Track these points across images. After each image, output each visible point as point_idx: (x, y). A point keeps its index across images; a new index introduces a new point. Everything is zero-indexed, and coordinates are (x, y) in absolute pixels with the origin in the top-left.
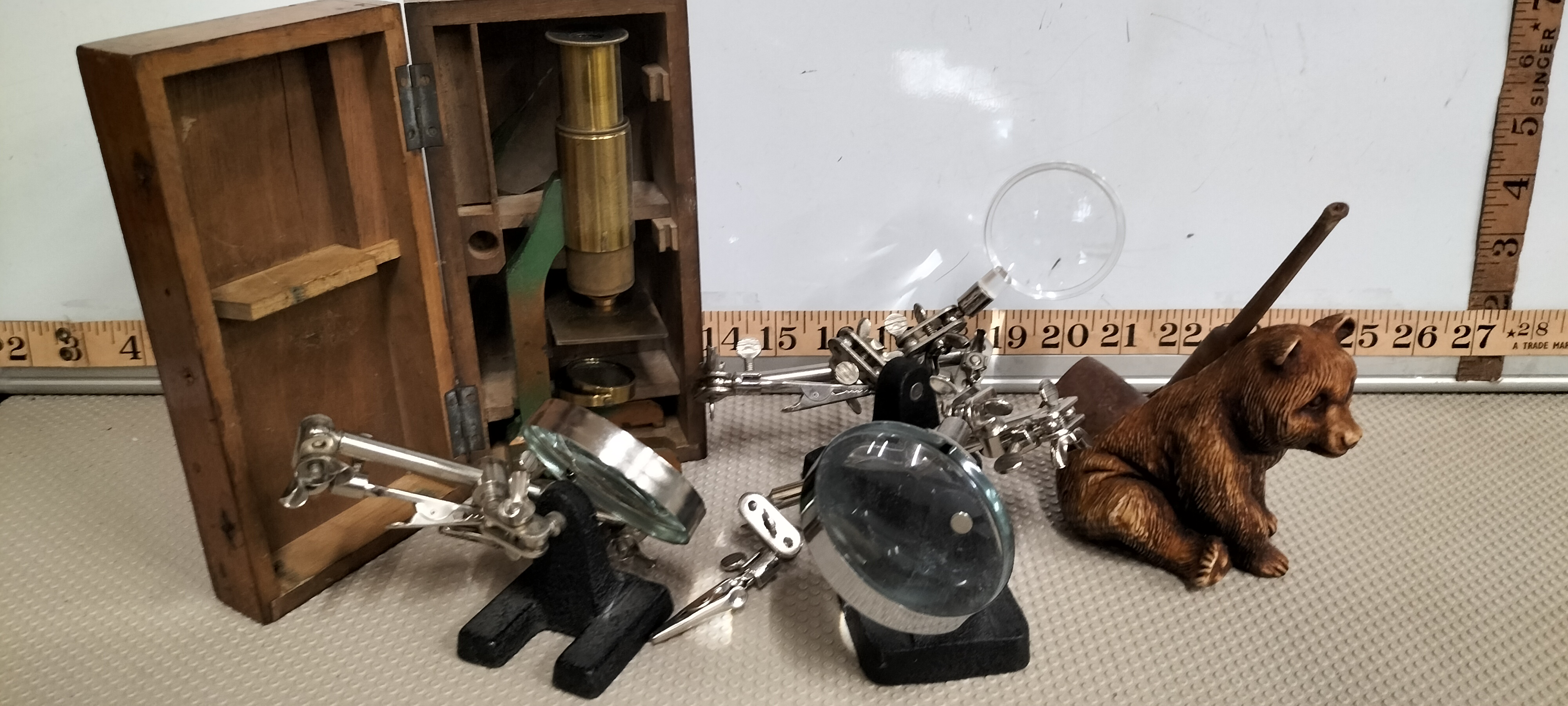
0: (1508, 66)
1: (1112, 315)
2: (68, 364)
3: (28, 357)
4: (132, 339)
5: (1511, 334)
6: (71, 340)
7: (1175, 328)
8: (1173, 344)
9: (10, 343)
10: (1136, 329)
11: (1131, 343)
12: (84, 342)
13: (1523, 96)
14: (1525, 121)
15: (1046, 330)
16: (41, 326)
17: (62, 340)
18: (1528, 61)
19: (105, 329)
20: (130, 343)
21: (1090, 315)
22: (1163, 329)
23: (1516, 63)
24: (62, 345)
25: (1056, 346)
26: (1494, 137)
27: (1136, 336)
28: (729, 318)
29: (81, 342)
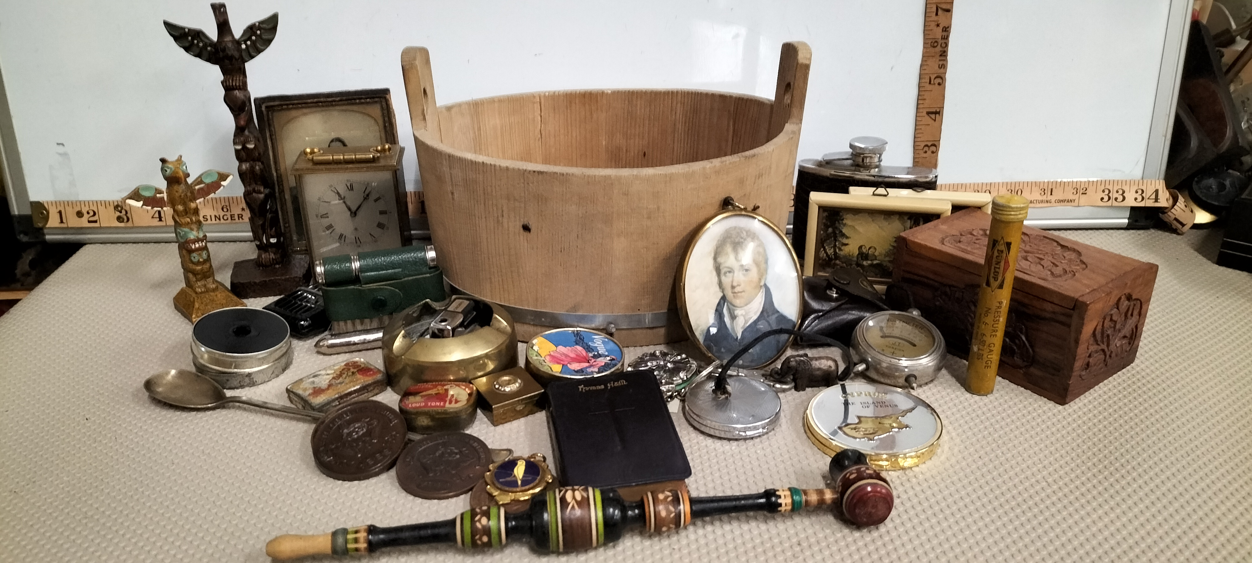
0: (924, 47)
2: (122, 225)
3: (98, 221)
6: (124, 212)
9: (88, 213)
12: (131, 212)
13: (934, 64)
14: (935, 78)
16: (106, 204)
17: (118, 211)
18: (936, 44)
23: (929, 46)
24: (118, 214)
26: (919, 87)
29: (129, 212)
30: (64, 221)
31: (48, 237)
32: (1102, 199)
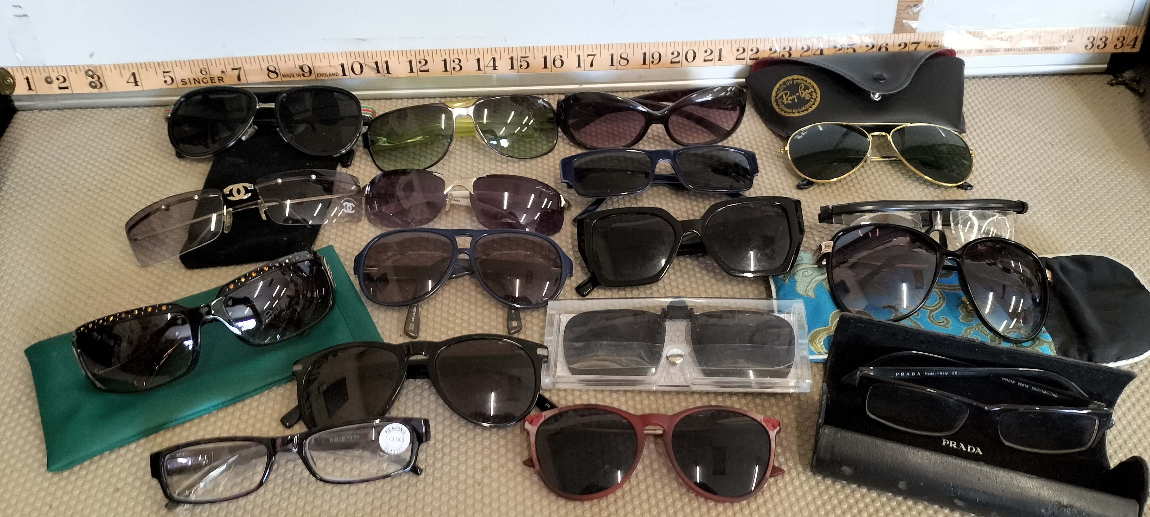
2: (95, 90)
3: (70, 88)
5: (930, 46)
6: (95, 76)
7: (744, 50)
8: (744, 59)
9: (58, 79)
10: (723, 52)
11: (720, 59)
12: (104, 78)
15: (673, 54)
16: (76, 69)
17: (90, 76)
19: (115, 69)
20: (132, 77)
21: (697, 44)
22: (738, 50)
24: (90, 79)
25: (678, 62)
27: (723, 55)
28: (490, 52)
29: (101, 78)
30: (33, 87)
31: (16, 104)
32: (1086, 46)
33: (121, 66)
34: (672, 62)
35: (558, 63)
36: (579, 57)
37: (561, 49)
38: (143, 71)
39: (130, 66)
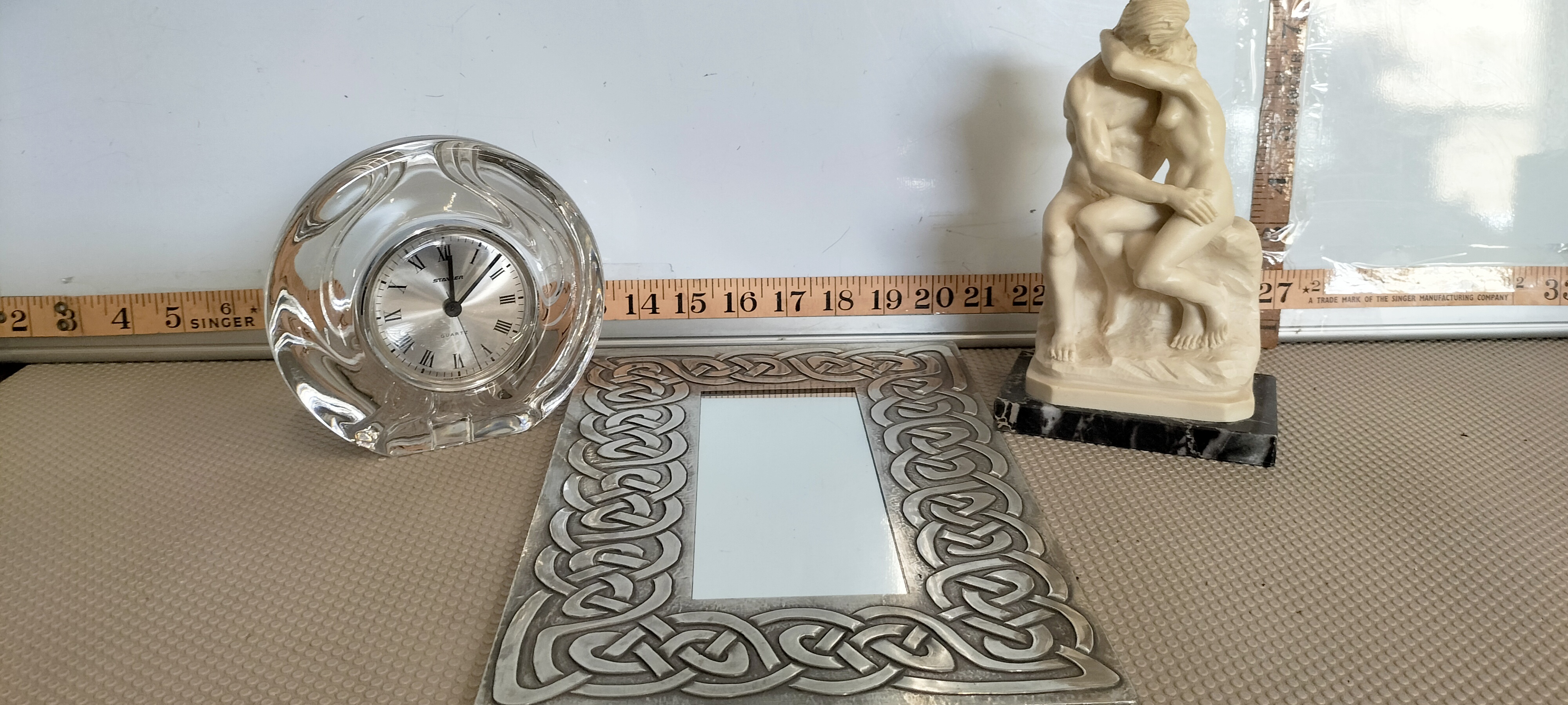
1: (972, 279)
2: (64, 334)
3: (28, 328)
4: (124, 311)
5: (1306, 290)
6: (68, 312)
7: (1026, 289)
8: (1024, 304)
9: (13, 316)
10: (993, 292)
11: (990, 303)
12: (80, 314)
15: (918, 293)
16: (41, 301)
17: (60, 312)
19: (99, 303)
20: (121, 314)
21: (954, 279)
22: (1016, 290)
24: (60, 317)
25: (927, 307)
27: (993, 296)
28: (648, 286)
29: (76, 314)
32: (1547, 294)
33: (108, 299)
34: (918, 307)
35: (748, 304)
36: (779, 294)
37: (752, 283)
38: (137, 307)
39: (121, 298)
